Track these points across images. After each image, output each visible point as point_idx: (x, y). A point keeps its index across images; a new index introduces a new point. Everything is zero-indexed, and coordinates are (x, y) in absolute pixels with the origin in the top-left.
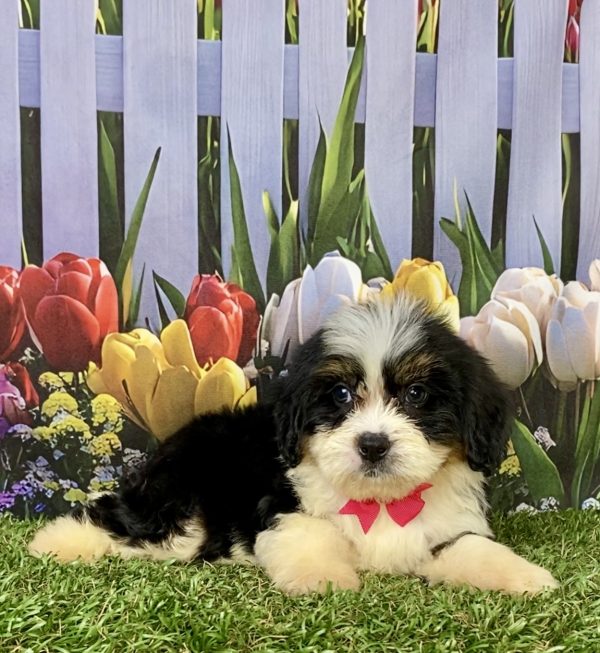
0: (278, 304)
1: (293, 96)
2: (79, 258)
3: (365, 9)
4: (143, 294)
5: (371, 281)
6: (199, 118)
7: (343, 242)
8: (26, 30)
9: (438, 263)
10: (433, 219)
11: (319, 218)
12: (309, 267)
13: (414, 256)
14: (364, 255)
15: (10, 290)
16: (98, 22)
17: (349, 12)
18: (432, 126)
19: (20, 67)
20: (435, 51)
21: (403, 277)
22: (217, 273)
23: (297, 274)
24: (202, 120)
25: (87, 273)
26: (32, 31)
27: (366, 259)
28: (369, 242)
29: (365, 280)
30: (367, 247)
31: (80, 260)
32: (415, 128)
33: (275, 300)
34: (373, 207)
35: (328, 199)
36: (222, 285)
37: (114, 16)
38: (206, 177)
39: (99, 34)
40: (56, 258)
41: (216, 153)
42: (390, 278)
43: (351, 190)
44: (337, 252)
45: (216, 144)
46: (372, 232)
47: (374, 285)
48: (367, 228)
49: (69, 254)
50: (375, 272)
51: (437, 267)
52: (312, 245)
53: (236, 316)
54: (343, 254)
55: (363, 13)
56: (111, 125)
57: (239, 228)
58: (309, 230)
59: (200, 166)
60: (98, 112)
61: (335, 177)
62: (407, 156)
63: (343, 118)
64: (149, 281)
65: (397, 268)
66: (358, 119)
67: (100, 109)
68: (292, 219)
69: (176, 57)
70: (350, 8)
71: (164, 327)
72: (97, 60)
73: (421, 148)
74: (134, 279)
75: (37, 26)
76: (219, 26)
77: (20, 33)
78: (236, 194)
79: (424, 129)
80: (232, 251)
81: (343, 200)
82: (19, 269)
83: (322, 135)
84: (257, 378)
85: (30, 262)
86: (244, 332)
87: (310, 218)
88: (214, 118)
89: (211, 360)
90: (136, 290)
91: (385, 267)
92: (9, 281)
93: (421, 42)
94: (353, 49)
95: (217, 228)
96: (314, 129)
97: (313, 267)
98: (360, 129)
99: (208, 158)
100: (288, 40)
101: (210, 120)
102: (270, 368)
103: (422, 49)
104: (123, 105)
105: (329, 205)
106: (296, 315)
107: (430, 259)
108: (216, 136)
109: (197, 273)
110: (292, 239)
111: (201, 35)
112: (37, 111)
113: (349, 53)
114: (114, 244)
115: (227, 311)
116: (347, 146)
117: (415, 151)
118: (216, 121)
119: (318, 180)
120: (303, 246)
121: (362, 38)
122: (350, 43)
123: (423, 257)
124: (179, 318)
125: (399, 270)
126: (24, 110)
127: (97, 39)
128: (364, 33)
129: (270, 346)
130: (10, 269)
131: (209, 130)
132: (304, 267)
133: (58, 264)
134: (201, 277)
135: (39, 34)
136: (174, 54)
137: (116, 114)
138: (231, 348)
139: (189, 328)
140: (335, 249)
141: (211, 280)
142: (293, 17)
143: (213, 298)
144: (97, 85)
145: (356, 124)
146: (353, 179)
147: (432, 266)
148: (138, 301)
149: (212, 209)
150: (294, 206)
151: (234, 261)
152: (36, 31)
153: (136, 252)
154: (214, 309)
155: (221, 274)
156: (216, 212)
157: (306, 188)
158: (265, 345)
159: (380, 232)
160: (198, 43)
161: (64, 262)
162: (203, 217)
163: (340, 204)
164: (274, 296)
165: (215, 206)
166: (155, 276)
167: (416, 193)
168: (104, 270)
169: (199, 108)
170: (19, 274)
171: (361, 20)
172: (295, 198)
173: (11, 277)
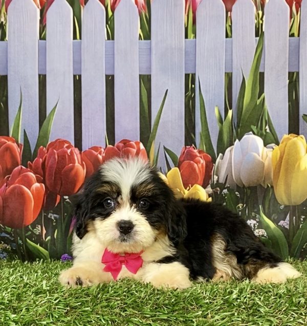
0: (222, 158)
1: (229, 62)
2: (130, 141)
3: (264, 19)
4: (159, 156)
5: (268, 146)
6: (186, 75)
7: (254, 128)
8: (108, 41)
9: (302, 136)
10: (298, 115)
11: (242, 117)
12: (237, 140)
13: (290, 133)
14: (265, 133)
15: (100, 157)
16: (140, 35)
17: (256, 21)
18: (297, 71)
19: (105, 57)
20: (299, 36)
21: (284, 143)
22: (193, 145)
23: (231, 144)
24: (187, 76)
25: (134, 148)
26: (111, 41)
27: (266, 135)
28: (267, 127)
29: (265, 145)
30: (266, 130)
31: (131, 142)
32: (289, 73)
33: (221, 157)
34: (269, 111)
35: (247, 108)
36: (196, 151)
37: (147, 32)
38: (189, 101)
39: (140, 41)
40: (120, 142)
41: (193, 90)
42: (278, 144)
43: (258, 103)
44: (251, 132)
45: (193, 86)
46: (269, 122)
47: (269, 148)
48: (266, 121)
49: (126, 140)
50: (270, 141)
51: (301, 137)
52: (239, 130)
53: (202, 165)
54: (254, 133)
55: (263, 21)
56: (146, 80)
57: (204, 124)
58: (237, 123)
59: (186, 96)
60: (140, 75)
61: (250, 98)
62: (285, 86)
63: (253, 71)
64: (162, 150)
65: (281, 139)
66: (261, 70)
67: (141, 74)
68: (229, 118)
69: (175, 48)
70: (256, 19)
71: (168, 171)
72: (139, 52)
73: (292, 82)
74: (155, 150)
75: (113, 39)
76: (194, 32)
77: (105, 42)
78: (202, 108)
79: (293, 73)
80: (201, 134)
81: (254, 108)
82: (105, 148)
83: (244, 78)
84: (212, 194)
85: (109, 144)
86: (206, 172)
87: (238, 117)
88: (192, 75)
89: (190, 185)
90: (156, 154)
91: (275, 139)
92: (100, 153)
93: (292, 32)
94: (258, 38)
95: (193, 124)
96: (240, 76)
97: (240, 140)
98: (262, 75)
99: (189, 93)
100: (227, 36)
101: (191, 75)
102: (218, 189)
103: (292, 35)
104: (151, 71)
105: (248, 111)
106: (231, 163)
107: (298, 134)
108: (193, 82)
109: (184, 146)
110: (229, 127)
111: (186, 37)
112: (113, 76)
113: (256, 40)
114: (146, 134)
115: (198, 162)
116: (256, 83)
117: (289, 83)
118: (194, 75)
119: (241, 100)
120: (234, 131)
121: (263, 33)
122: (257, 35)
123: (294, 133)
124: (175, 167)
125: (282, 140)
126: (107, 76)
127: (139, 43)
128: (264, 30)
129: (218, 178)
130: (101, 148)
131: (190, 80)
132: (235, 140)
133: (121, 145)
134: (186, 147)
135: (114, 42)
136: (174, 47)
137: (148, 75)
138: (200, 179)
139: (180, 171)
140: (250, 131)
141: (190, 149)
142: (229, 26)
143: (191, 157)
144: (139, 63)
145: (260, 73)
146: (259, 98)
147: (299, 137)
148: (157, 160)
149: (191, 115)
150: (230, 112)
151: (201, 139)
152: (113, 41)
153: (156, 137)
154: (192, 162)
155: (195, 146)
156: (193, 117)
157: (236, 104)
158: (216, 178)
159: (273, 123)
160: (185, 41)
161: (124, 144)
162: (187, 120)
163: (253, 110)
164: (220, 154)
165: (193, 115)
166: (165, 148)
167: (290, 103)
168: (142, 146)
169: (185, 70)
170: (105, 150)
171: (262, 25)
172: (231, 109)
173: (101, 151)
